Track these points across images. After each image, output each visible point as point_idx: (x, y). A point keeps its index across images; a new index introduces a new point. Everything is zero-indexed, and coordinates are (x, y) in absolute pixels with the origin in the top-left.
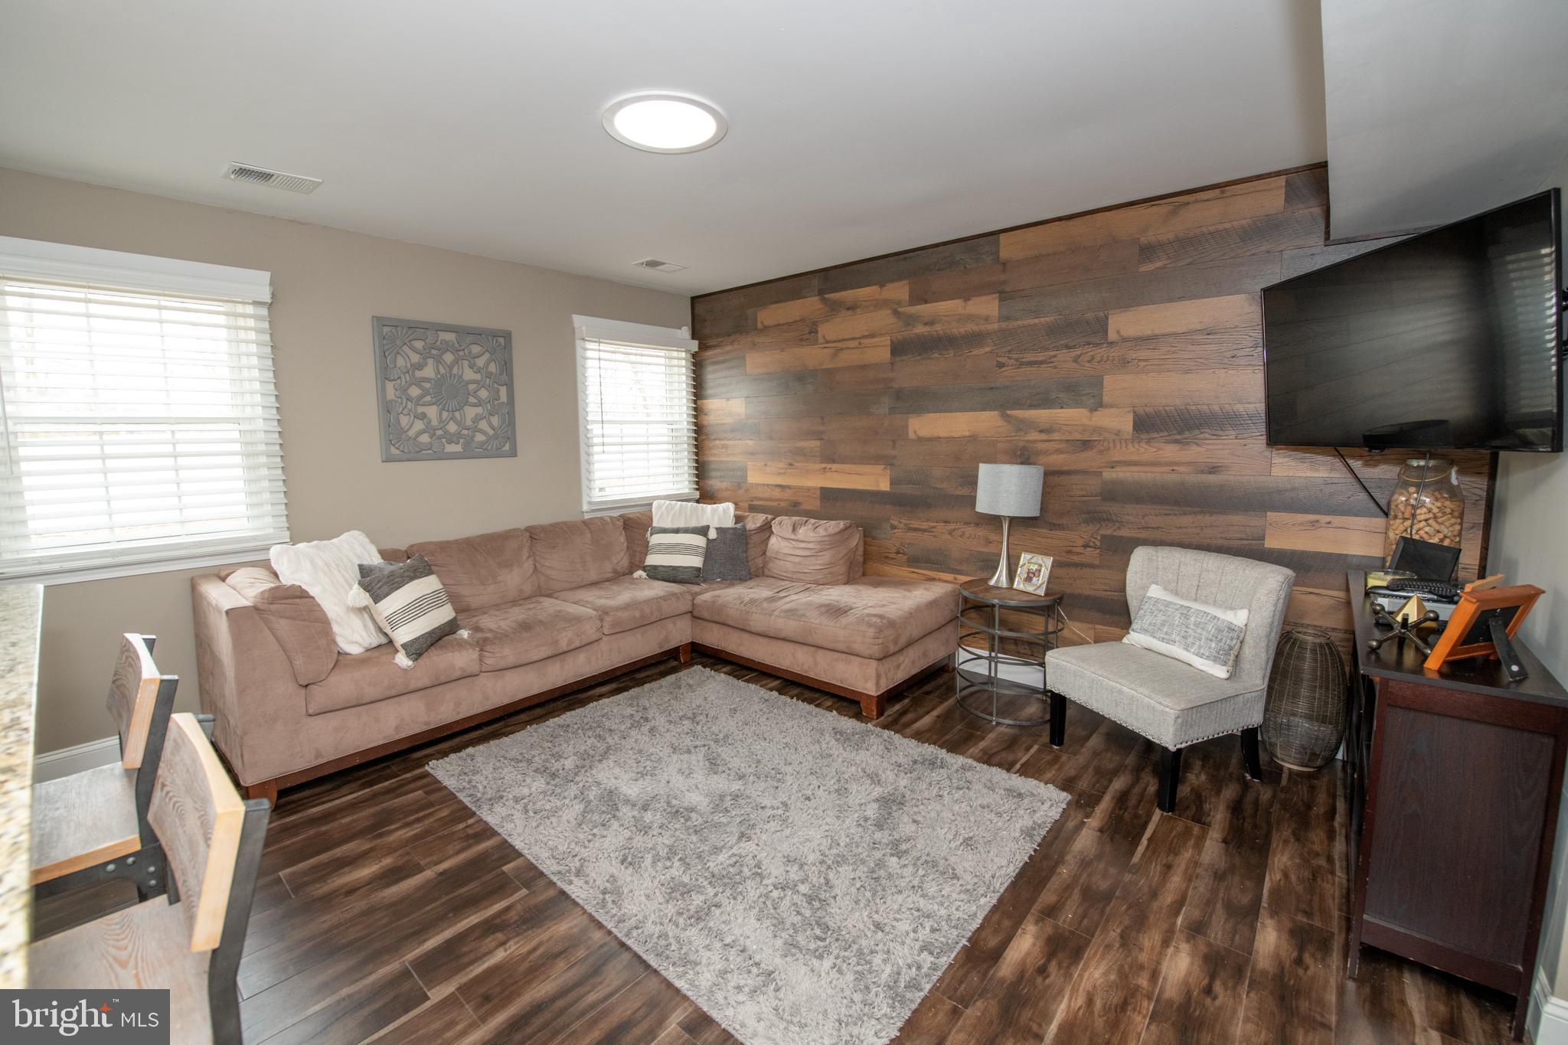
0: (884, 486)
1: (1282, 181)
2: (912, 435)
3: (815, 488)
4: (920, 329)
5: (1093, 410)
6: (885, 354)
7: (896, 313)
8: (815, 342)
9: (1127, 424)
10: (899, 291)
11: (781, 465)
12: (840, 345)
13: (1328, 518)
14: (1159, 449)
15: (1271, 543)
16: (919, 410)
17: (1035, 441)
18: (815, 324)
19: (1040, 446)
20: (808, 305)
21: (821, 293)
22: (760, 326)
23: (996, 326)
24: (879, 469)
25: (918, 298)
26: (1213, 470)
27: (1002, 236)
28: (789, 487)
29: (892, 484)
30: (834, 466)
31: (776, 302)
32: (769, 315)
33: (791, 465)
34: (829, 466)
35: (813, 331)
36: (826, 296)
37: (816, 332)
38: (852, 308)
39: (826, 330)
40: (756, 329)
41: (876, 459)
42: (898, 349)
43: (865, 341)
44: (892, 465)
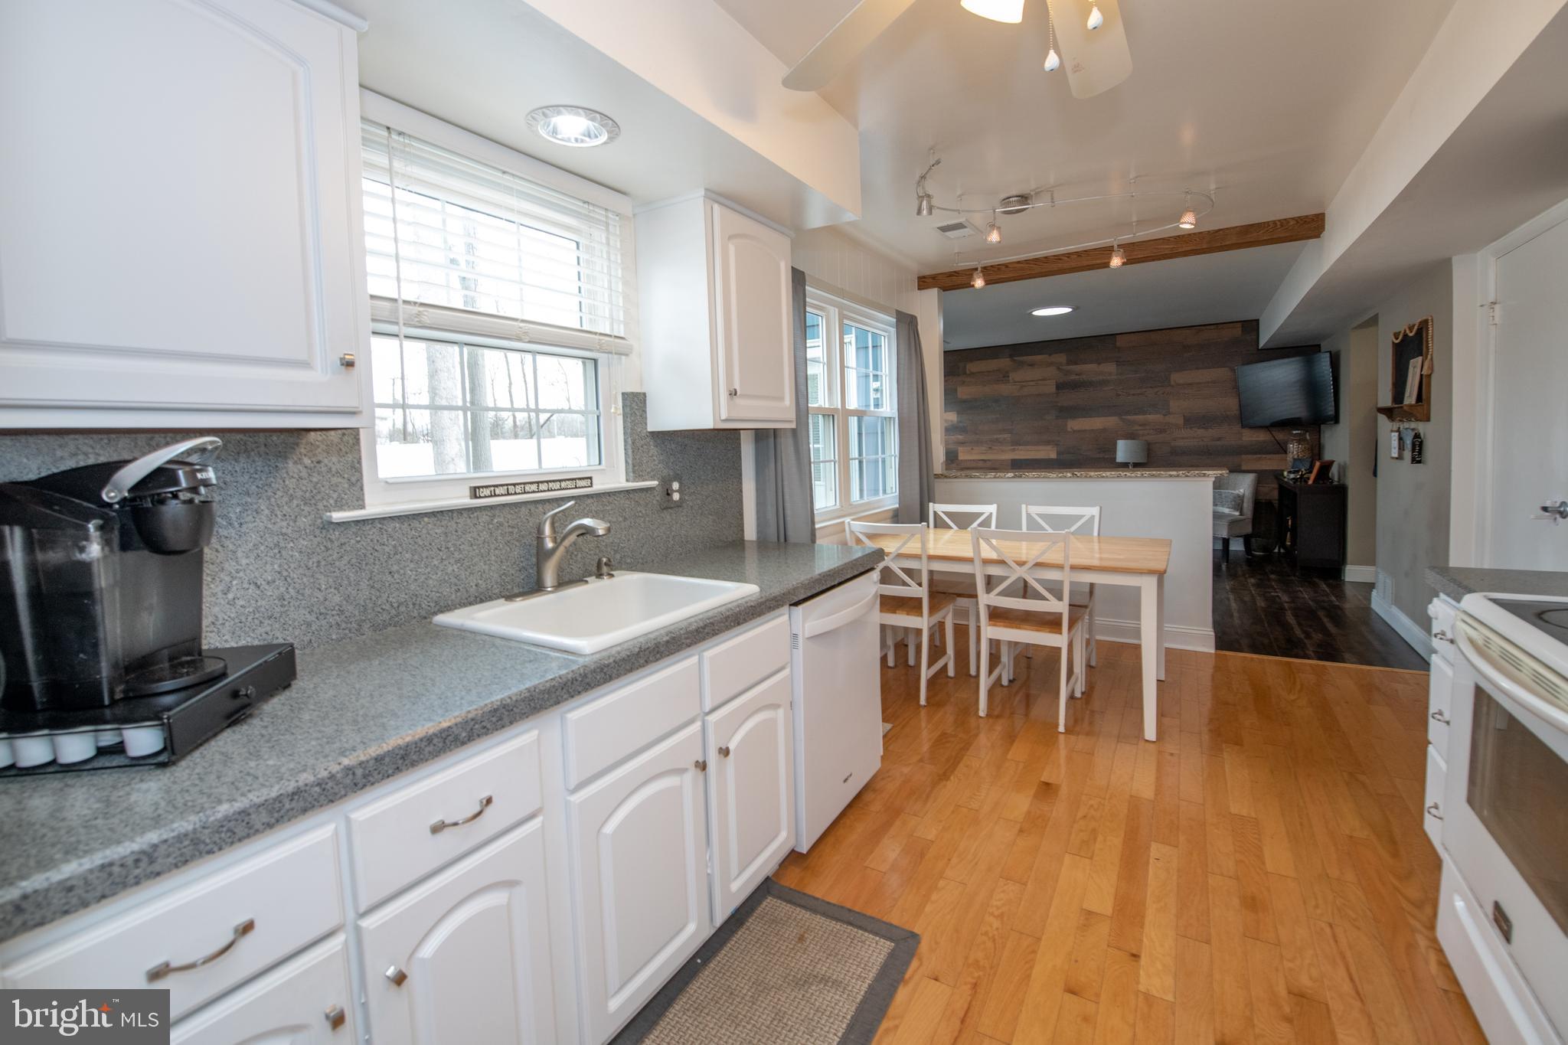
0: (1053, 455)
1: (1239, 325)
2: (1069, 430)
3: (1008, 460)
4: (1073, 377)
5: (1165, 415)
6: (1053, 389)
7: (1058, 368)
8: (1008, 382)
9: (1181, 421)
10: (1061, 358)
11: (984, 448)
12: (1024, 384)
13: (1264, 456)
14: (1196, 431)
15: (1244, 468)
16: (1074, 417)
17: (1137, 430)
18: (1007, 372)
19: (1141, 432)
20: (1004, 363)
21: (1011, 356)
22: (968, 372)
23: (1115, 377)
24: (1049, 447)
25: (1070, 362)
26: (1219, 439)
27: (1117, 336)
28: (989, 460)
29: (1057, 454)
30: (1020, 447)
31: (979, 360)
32: (973, 367)
33: (990, 448)
34: (1016, 447)
35: (1006, 376)
36: (1015, 358)
37: (1008, 377)
38: (1032, 365)
39: (1013, 376)
40: (965, 373)
41: (1048, 443)
42: (1060, 387)
43: (1040, 382)
44: (1057, 445)
